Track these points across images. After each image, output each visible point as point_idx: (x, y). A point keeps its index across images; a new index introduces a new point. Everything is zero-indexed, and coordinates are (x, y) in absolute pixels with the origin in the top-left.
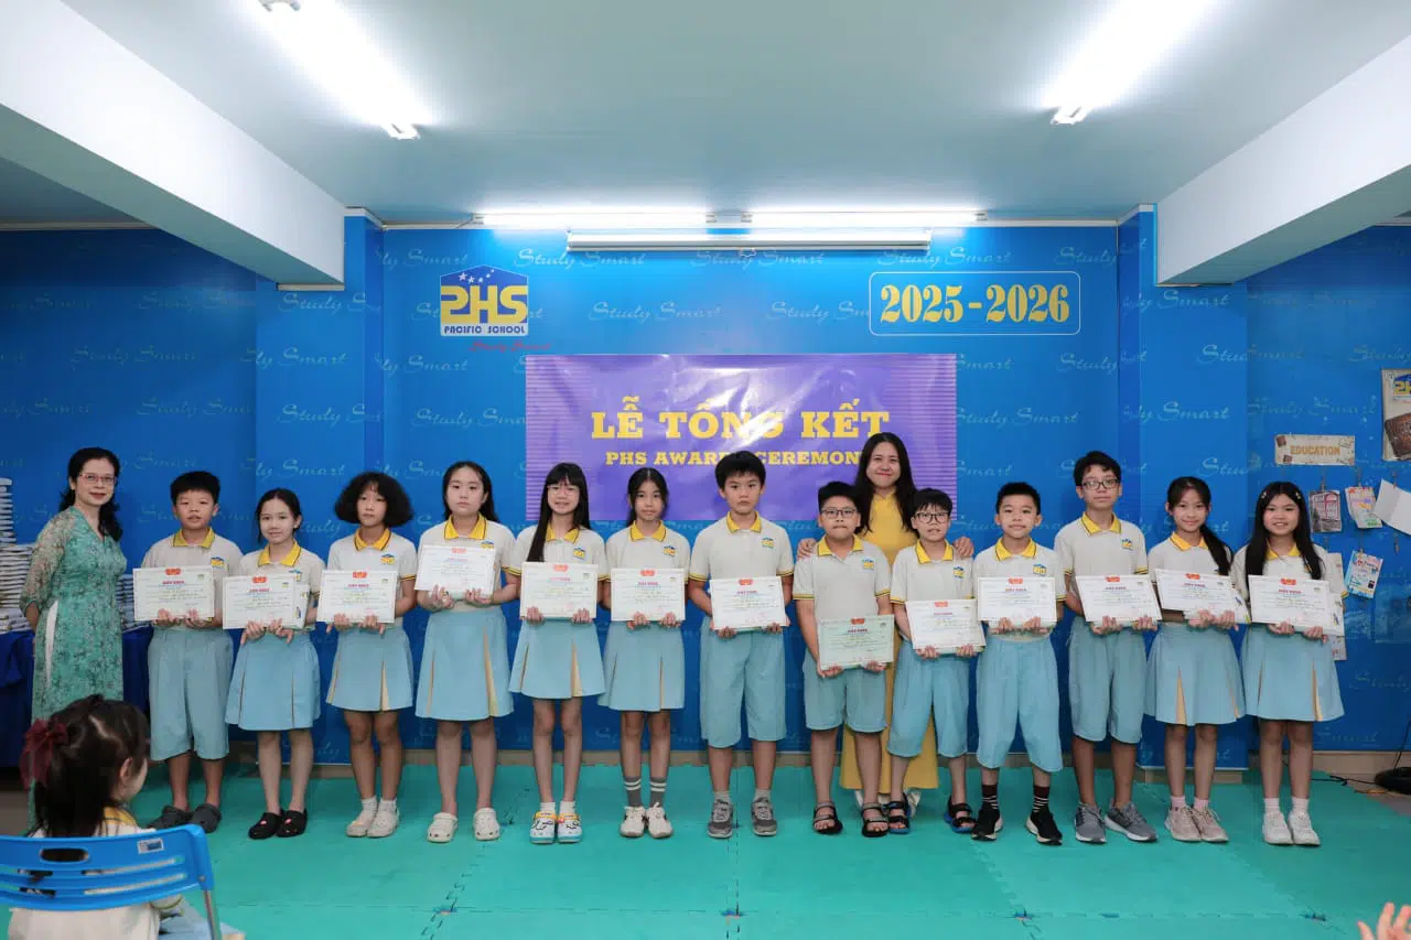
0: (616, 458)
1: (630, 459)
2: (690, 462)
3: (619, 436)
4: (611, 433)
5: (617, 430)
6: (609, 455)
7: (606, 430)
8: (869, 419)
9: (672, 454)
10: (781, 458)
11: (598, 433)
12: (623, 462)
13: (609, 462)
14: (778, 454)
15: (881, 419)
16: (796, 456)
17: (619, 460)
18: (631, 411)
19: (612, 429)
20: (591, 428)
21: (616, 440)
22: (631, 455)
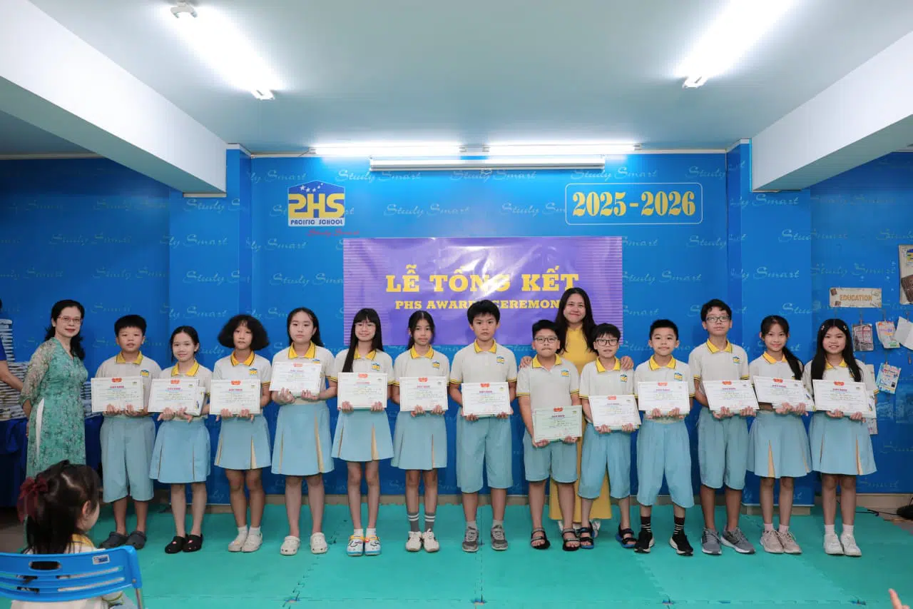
0: (402, 304)
1: (411, 305)
2: (450, 307)
3: (404, 290)
4: (398, 289)
5: (402, 287)
6: (397, 303)
7: (395, 287)
8: (566, 279)
9: (438, 302)
10: (509, 304)
11: (390, 289)
12: (406, 307)
13: (398, 308)
14: (507, 302)
15: (574, 279)
16: (519, 303)
17: (404, 306)
18: (411, 274)
19: (399, 286)
20: (386, 285)
21: (402, 293)
22: (411, 303)
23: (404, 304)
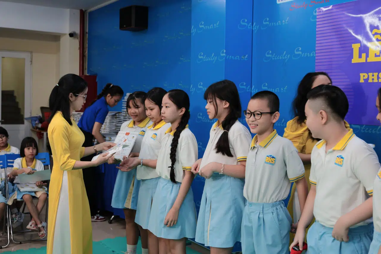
0: (366, 77)
1: (375, 77)
3: (369, 60)
4: (363, 60)
5: (367, 56)
6: (362, 75)
7: (360, 57)
11: (356, 60)
12: (370, 81)
13: (362, 81)
17: (368, 79)
19: (364, 55)
20: (351, 57)
21: (366, 63)
22: (376, 74)
23: (368, 76)
